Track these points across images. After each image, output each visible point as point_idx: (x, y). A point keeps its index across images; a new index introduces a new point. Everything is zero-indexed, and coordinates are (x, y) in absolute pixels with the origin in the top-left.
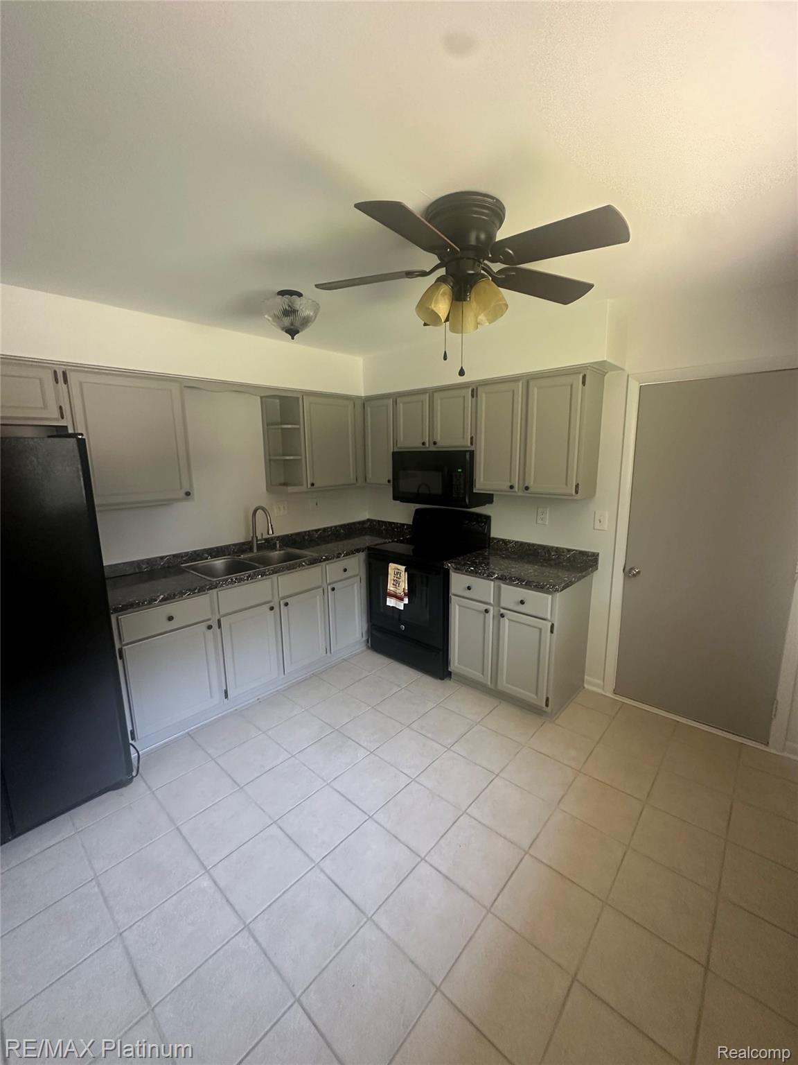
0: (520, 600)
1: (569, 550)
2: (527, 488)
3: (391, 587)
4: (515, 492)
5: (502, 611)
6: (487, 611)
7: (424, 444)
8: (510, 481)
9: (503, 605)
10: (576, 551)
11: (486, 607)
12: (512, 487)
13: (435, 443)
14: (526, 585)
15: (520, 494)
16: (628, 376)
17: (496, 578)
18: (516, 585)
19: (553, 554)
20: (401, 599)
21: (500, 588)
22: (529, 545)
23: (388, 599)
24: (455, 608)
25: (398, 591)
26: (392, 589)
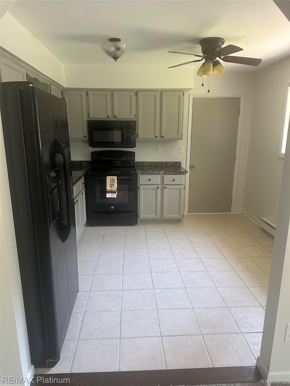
0: (173, 180)
1: (170, 162)
2: (163, 137)
3: (108, 188)
4: (157, 138)
5: (164, 186)
6: (158, 188)
7: (108, 117)
8: (155, 134)
9: (165, 183)
10: (173, 162)
11: (157, 186)
12: (156, 137)
13: (115, 117)
14: (175, 173)
15: (159, 140)
16: (189, 94)
17: (162, 173)
18: (171, 174)
19: (164, 164)
20: (115, 192)
21: (163, 177)
22: (154, 162)
23: (107, 194)
24: (142, 190)
25: (113, 189)
26: (109, 189)
